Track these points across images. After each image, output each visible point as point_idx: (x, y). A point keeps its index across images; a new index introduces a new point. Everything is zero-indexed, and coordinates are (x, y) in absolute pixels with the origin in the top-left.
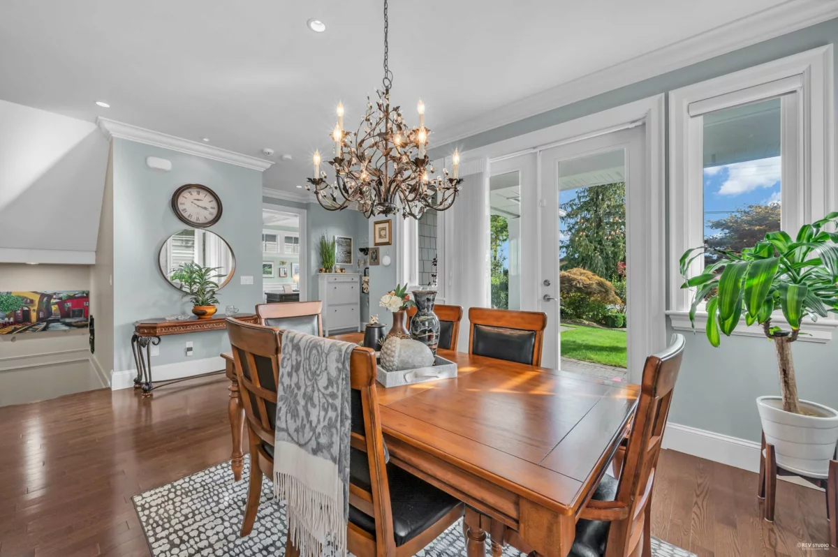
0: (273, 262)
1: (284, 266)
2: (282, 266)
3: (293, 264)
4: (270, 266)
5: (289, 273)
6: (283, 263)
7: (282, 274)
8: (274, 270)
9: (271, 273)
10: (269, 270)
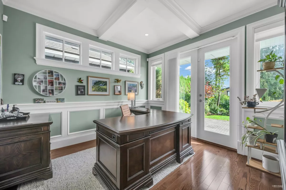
0: (108, 79)
1: (119, 84)
2: (116, 84)
3: (127, 83)
4: (105, 84)
5: (123, 92)
6: (118, 81)
7: (117, 93)
8: (110, 87)
9: (105, 90)
10: (105, 87)
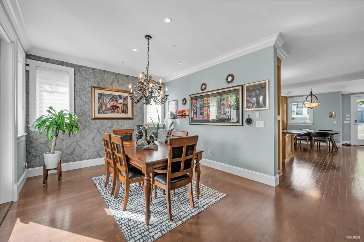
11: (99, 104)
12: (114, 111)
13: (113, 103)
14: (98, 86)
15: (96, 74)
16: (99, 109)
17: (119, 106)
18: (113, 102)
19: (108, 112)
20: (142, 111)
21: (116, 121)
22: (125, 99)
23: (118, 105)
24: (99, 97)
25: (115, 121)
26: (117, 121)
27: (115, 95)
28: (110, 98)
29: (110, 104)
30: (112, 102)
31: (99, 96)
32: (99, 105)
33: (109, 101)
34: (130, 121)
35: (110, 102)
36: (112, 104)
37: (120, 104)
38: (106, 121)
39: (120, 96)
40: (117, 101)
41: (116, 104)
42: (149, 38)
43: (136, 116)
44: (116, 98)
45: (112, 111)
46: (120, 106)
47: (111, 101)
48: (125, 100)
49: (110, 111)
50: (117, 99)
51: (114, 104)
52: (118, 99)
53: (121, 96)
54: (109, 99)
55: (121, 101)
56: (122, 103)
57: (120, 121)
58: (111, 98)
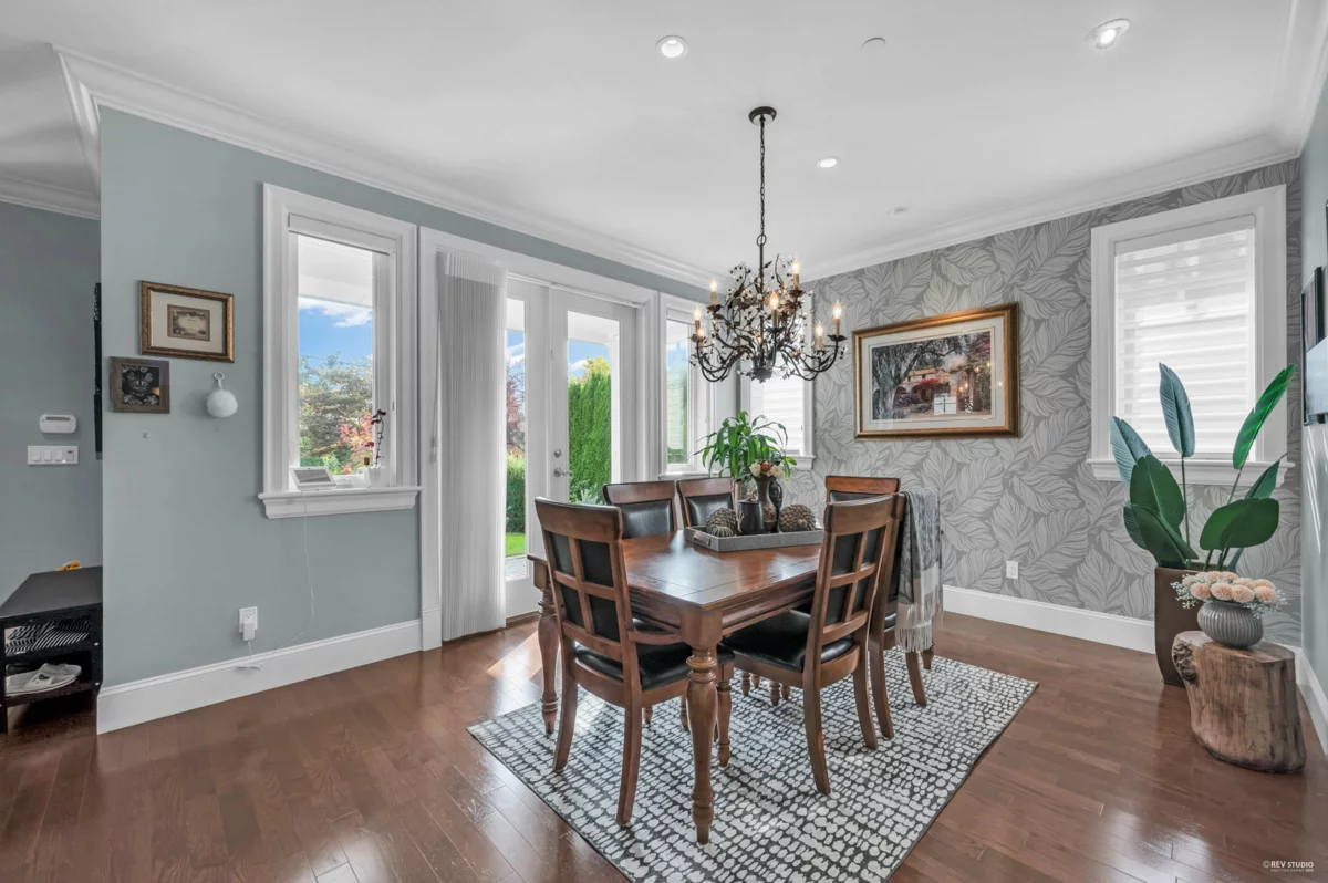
11: (874, 387)
12: (926, 404)
13: (924, 376)
14: (874, 326)
15: (869, 285)
16: (875, 404)
17: (947, 384)
18: (922, 372)
19: (906, 411)
20: (1076, 391)
21: (934, 443)
22: (973, 345)
23: (942, 381)
24: (874, 361)
25: (931, 446)
26: (939, 447)
27: (931, 341)
28: (911, 356)
29: (912, 379)
30: (917, 373)
31: (876, 358)
32: (876, 389)
33: (910, 368)
34: (1000, 442)
35: (911, 373)
36: (920, 379)
37: (953, 372)
38: (899, 444)
39: (949, 340)
40: (937, 363)
41: (933, 377)
42: (766, 116)
43: (1038, 420)
44: (933, 352)
45: (920, 405)
46: (952, 380)
47: (917, 369)
48: (977, 350)
49: (913, 406)
50: (939, 355)
51: (928, 378)
52: (944, 353)
53: (955, 339)
54: (908, 362)
55: (955, 360)
56: (960, 368)
57: (952, 446)
58: (916, 357)
